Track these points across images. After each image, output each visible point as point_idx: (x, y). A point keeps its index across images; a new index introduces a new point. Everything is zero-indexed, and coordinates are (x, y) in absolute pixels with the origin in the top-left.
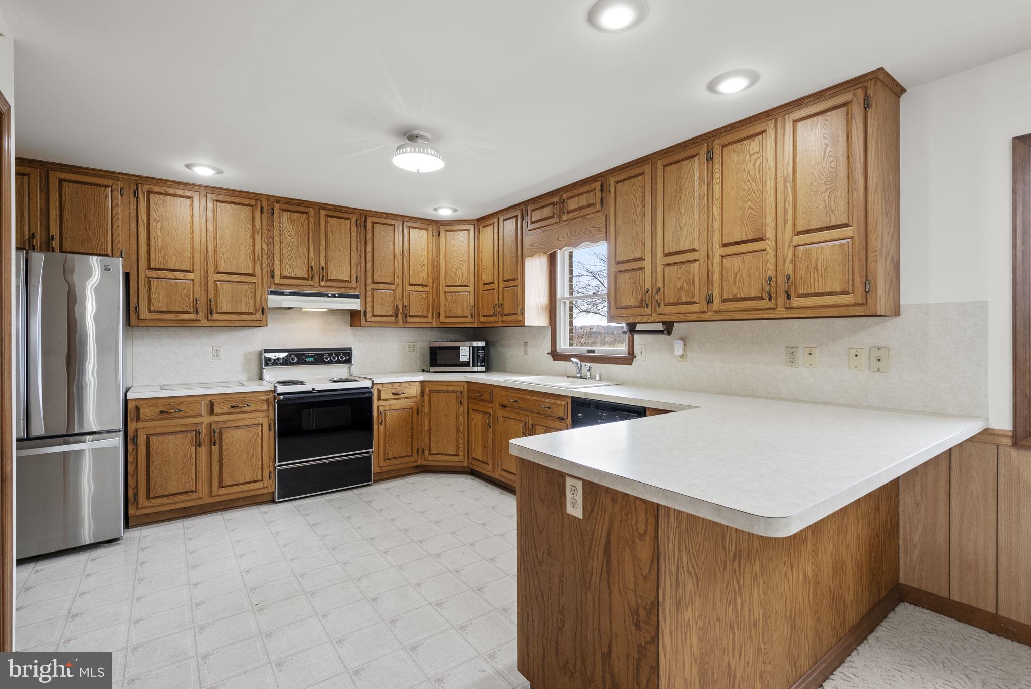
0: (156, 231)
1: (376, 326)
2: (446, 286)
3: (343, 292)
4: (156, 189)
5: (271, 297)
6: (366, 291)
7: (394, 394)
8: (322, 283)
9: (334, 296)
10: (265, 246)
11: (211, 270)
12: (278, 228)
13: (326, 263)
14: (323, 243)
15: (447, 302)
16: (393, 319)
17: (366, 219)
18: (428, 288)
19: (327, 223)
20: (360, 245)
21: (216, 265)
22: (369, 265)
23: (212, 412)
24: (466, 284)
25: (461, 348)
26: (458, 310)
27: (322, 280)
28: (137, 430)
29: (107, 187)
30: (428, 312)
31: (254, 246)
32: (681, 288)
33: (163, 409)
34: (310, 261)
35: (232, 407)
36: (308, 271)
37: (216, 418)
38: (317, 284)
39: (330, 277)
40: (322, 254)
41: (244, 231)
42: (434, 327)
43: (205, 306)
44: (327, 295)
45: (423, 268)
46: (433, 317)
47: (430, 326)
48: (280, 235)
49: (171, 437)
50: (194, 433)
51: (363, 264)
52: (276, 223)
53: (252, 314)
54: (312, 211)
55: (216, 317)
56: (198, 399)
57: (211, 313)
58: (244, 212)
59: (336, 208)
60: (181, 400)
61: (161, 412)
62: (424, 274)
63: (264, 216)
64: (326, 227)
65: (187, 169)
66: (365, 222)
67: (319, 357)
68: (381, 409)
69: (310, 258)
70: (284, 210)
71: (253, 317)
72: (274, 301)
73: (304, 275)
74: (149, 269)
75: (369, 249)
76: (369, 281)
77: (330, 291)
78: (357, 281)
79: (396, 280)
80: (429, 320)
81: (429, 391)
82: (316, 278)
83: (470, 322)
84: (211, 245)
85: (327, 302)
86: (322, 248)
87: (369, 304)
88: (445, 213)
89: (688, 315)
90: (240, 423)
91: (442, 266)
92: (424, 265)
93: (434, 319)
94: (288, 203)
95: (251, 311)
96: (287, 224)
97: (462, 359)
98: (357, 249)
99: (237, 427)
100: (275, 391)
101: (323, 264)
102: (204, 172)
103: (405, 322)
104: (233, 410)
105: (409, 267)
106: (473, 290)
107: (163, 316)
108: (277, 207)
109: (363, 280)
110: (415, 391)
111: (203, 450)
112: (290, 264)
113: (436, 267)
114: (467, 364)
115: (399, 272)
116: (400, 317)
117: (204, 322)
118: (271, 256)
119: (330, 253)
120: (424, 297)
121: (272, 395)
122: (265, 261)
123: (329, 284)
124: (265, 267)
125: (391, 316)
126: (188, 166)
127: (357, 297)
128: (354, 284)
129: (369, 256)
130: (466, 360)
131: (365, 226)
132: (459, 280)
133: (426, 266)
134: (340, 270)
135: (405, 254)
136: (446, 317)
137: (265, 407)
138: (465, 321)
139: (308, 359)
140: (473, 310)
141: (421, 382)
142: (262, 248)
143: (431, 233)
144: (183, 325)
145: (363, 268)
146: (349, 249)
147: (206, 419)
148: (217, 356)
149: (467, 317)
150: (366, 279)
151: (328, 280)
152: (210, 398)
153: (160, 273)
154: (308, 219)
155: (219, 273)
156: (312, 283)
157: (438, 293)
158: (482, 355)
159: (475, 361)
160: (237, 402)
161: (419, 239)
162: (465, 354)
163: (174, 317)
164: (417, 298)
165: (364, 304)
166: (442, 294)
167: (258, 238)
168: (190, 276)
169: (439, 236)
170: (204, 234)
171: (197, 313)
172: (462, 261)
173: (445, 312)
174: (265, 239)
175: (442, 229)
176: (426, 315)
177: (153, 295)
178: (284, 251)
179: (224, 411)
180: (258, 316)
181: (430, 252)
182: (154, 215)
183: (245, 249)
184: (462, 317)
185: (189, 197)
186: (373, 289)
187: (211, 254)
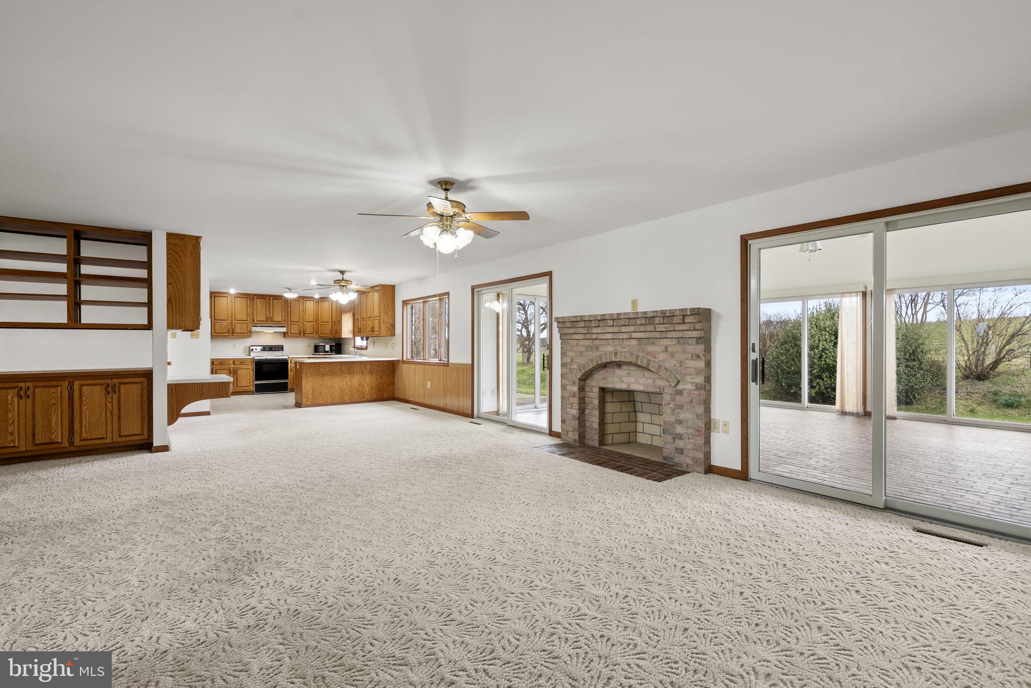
0: (217, 308)
1: (292, 337)
2: (320, 322)
3: (279, 325)
4: (217, 295)
6: (288, 325)
7: (296, 361)
8: (271, 323)
9: (275, 327)
10: (251, 310)
11: (233, 319)
13: (273, 316)
14: (271, 308)
15: (321, 328)
16: (299, 335)
18: (314, 323)
19: (273, 301)
20: (286, 308)
21: (235, 318)
22: (289, 316)
23: (234, 364)
24: (328, 321)
26: (325, 331)
27: (271, 321)
28: (213, 368)
30: (314, 332)
31: (247, 311)
33: (220, 362)
34: (267, 315)
36: (266, 318)
37: (236, 366)
38: (269, 323)
40: (271, 312)
41: (244, 306)
42: (316, 338)
43: (232, 331)
46: (316, 334)
47: (314, 337)
48: (256, 307)
49: (222, 371)
50: (229, 370)
51: (287, 315)
52: (255, 303)
54: (267, 298)
56: (230, 360)
57: (234, 333)
58: (244, 300)
59: (276, 296)
60: (226, 360)
62: (312, 318)
63: (251, 301)
64: (272, 303)
67: (274, 348)
68: (292, 367)
70: (257, 298)
71: (247, 334)
72: (254, 329)
73: (264, 320)
74: (215, 320)
75: (289, 309)
76: (289, 321)
77: (274, 325)
78: (285, 321)
79: (300, 320)
80: (314, 335)
82: (269, 321)
83: (330, 336)
84: (233, 311)
85: (273, 329)
86: (271, 310)
90: (243, 368)
91: (320, 315)
92: (312, 315)
94: (259, 296)
95: (246, 332)
96: (259, 303)
97: (326, 350)
98: (284, 310)
101: (271, 316)
103: (304, 335)
104: (240, 364)
105: (305, 315)
106: (331, 324)
107: (219, 334)
108: (255, 297)
109: (287, 321)
112: (260, 316)
113: (317, 315)
114: (328, 352)
115: (301, 317)
116: (302, 334)
117: (231, 336)
118: (253, 314)
119: (274, 312)
120: (312, 327)
121: (253, 360)
122: (251, 316)
123: (274, 323)
127: (284, 327)
128: (283, 322)
129: (289, 312)
130: (328, 350)
131: (288, 302)
132: (326, 320)
134: (278, 317)
135: (304, 310)
136: (321, 334)
137: (251, 364)
138: (328, 336)
139: (267, 349)
140: (331, 331)
143: (314, 303)
144: (225, 337)
145: (287, 317)
146: (281, 310)
147: (232, 366)
148: (235, 347)
149: (329, 334)
151: (273, 321)
152: (234, 360)
153: (218, 321)
154: (266, 301)
155: (235, 320)
156: (267, 322)
157: (318, 324)
158: (334, 348)
159: (331, 351)
160: (242, 362)
161: (310, 305)
162: (327, 348)
163: (221, 334)
164: (309, 327)
165: (288, 329)
166: (320, 325)
167: (248, 308)
168: (227, 322)
169: (319, 303)
170: (231, 308)
171: (229, 333)
172: (326, 313)
173: (320, 332)
174: (251, 308)
175: (320, 300)
176: (312, 333)
177: (216, 328)
178: (258, 312)
179: (238, 364)
180: (249, 334)
181: (315, 309)
182: (216, 303)
183: (245, 312)
184: (327, 334)
185: (226, 297)
186: (291, 324)
187: (233, 315)
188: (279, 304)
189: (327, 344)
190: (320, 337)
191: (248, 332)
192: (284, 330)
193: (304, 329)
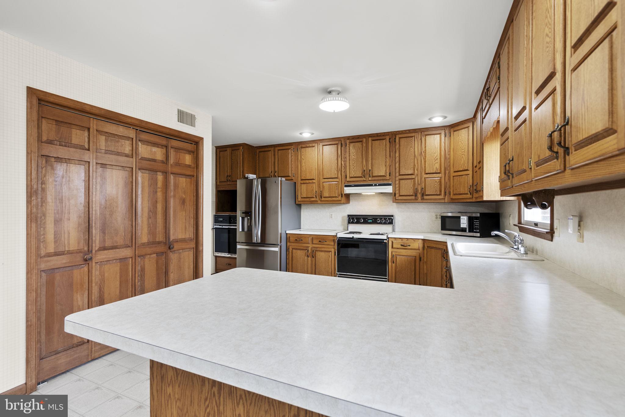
0: (303, 164)
1: (402, 202)
2: (455, 172)
3: (382, 182)
4: (303, 146)
5: (345, 188)
6: (395, 181)
7: (402, 246)
8: (370, 179)
9: (376, 185)
11: (321, 178)
12: (348, 153)
13: (372, 168)
14: (370, 156)
15: (455, 183)
16: (413, 197)
17: (395, 137)
18: (441, 174)
19: (372, 144)
20: (392, 153)
21: (323, 175)
22: (397, 165)
23: (313, 243)
24: (466, 168)
25: (461, 217)
26: (462, 189)
27: (370, 177)
28: (289, 246)
29: (289, 149)
30: (441, 191)
31: (338, 163)
34: (364, 167)
35: (320, 241)
36: (362, 173)
37: (314, 246)
38: (367, 179)
39: (374, 175)
40: (370, 162)
41: (334, 157)
42: (446, 201)
43: (319, 194)
44: (371, 185)
45: (437, 161)
46: (445, 195)
47: (444, 201)
48: (349, 156)
49: (299, 251)
50: (306, 251)
51: (394, 165)
52: (348, 150)
53: (337, 197)
54: (364, 140)
55: (323, 199)
56: (308, 236)
57: (321, 198)
58: (334, 148)
59: (377, 135)
60: (303, 236)
61: (296, 240)
62: (438, 166)
63: (343, 148)
64: (372, 147)
65: (300, 135)
66: (395, 138)
67: (375, 220)
68: (394, 254)
69: (364, 166)
70: (351, 142)
71: (337, 199)
72: (348, 190)
73: (360, 175)
74: (301, 180)
76: (397, 174)
77: (373, 183)
78: (390, 176)
79: (416, 172)
81: (427, 246)
82: (367, 177)
83: (470, 198)
84: (321, 166)
85: (373, 189)
86: (370, 159)
87: (397, 189)
90: (323, 249)
91: (452, 157)
92: (437, 159)
93: (447, 196)
94: (353, 139)
95: (337, 195)
96: (353, 150)
97: (462, 225)
98: (390, 156)
99: (322, 251)
100: (336, 236)
101: (370, 168)
103: (423, 199)
104: (320, 243)
105: (425, 162)
106: (472, 172)
107: (305, 200)
108: (348, 141)
109: (394, 174)
110: (418, 245)
111: (310, 258)
112: (354, 170)
113: (446, 160)
114: (464, 230)
115: (418, 166)
116: (419, 196)
117: (319, 202)
118: (345, 167)
119: (374, 161)
120: (437, 182)
121: (335, 238)
122: (343, 170)
123: (374, 179)
124: (343, 173)
125: (412, 195)
126: (301, 134)
127: (389, 185)
128: (388, 177)
129: (397, 159)
130: (465, 227)
131: (395, 141)
132: (462, 167)
133: (439, 159)
134: (380, 170)
135: (423, 154)
136: (454, 194)
137: (332, 243)
138: (466, 197)
139: (369, 221)
140: (472, 188)
141: (424, 240)
142: (341, 164)
144: (313, 203)
145: (394, 167)
146: (385, 157)
147: (310, 246)
149: (467, 194)
150: (396, 174)
151: (373, 177)
152: (312, 236)
153: (305, 182)
154: (362, 145)
155: (324, 179)
156: (364, 179)
157: (449, 177)
158: (477, 223)
159: (471, 228)
160: (321, 239)
161: (433, 142)
162: (464, 222)
163: (308, 199)
164: (432, 183)
165: (394, 189)
166: (452, 178)
167: (340, 159)
168: (314, 181)
169: (450, 136)
170: (319, 162)
171: (316, 198)
172: (464, 152)
173: (453, 191)
174: (343, 159)
175: (452, 130)
176: (438, 193)
177: (302, 191)
178: (351, 164)
179: (317, 243)
180: (340, 198)
181: (443, 149)
182: (302, 157)
183: (334, 166)
184: (464, 194)
185: (314, 146)
186: (400, 179)
187: (321, 170)
188: (381, 148)
189: (464, 213)
190: (453, 201)
191: (339, 196)
192: (389, 189)
193: (423, 187)
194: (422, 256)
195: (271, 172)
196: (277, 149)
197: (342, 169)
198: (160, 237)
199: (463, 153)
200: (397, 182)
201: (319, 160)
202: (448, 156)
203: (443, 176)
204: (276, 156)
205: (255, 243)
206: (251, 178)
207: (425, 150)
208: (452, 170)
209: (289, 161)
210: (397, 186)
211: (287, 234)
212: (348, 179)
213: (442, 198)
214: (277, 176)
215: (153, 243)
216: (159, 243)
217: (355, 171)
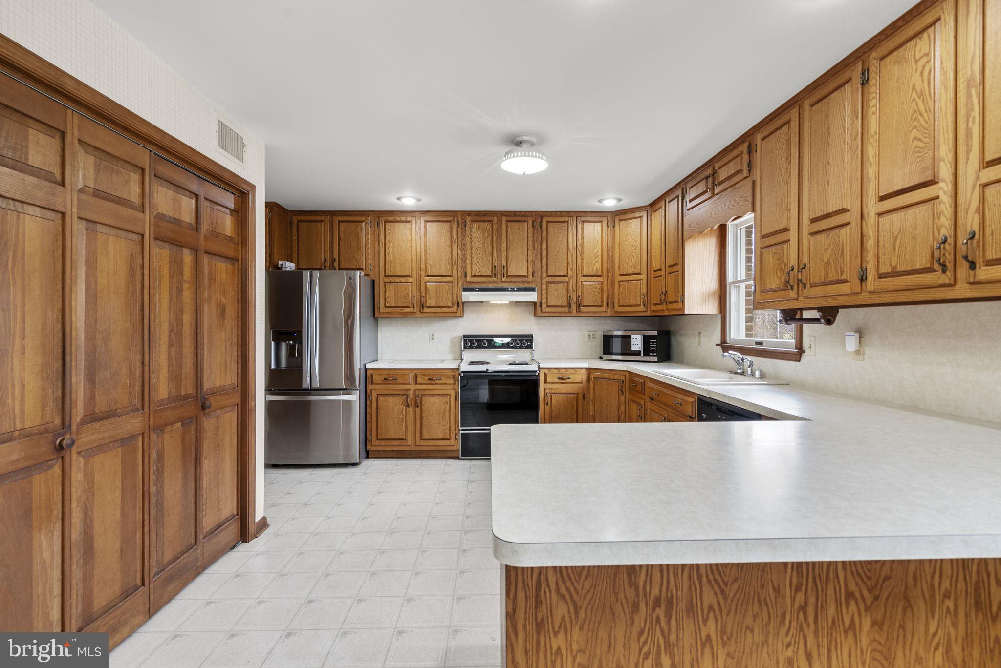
0: (389, 250)
1: (551, 315)
2: (620, 275)
3: (522, 286)
4: (390, 219)
5: (464, 293)
6: (542, 284)
7: (559, 378)
8: (504, 280)
9: (513, 290)
10: (460, 252)
11: (423, 274)
12: (470, 237)
13: (507, 263)
14: (504, 245)
15: (621, 291)
16: (566, 309)
17: (542, 219)
18: (602, 278)
19: (507, 227)
20: (536, 244)
21: (426, 271)
22: (544, 261)
23: (416, 383)
24: (638, 272)
25: (633, 337)
26: (631, 298)
27: (504, 277)
28: (371, 390)
29: (362, 222)
30: (602, 301)
31: (451, 253)
32: (828, 262)
33: (386, 377)
34: (494, 261)
35: (429, 379)
36: (492, 270)
37: (419, 387)
38: (499, 281)
39: (510, 274)
40: (504, 255)
41: (445, 242)
42: (608, 315)
43: (419, 302)
44: (506, 290)
45: (597, 260)
46: (608, 306)
47: (605, 315)
48: (471, 242)
49: (391, 398)
50: (405, 397)
51: (539, 261)
52: (468, 233)
53: (450, 307)
54: (495, 219)
55: (426, 310)
56: (408, 371)
57: (423, 307)
58: (445, 227)
59: (515, 214)
60: (397, 371)
61: (385, 379)
62: (598, 266)
63: (459, 229)
64: (507, 231)
66: (541, 222)
68: (547, 391)
69: (494, 259)
70: (474, 221)
71: (451, 310)
72: (468, 296)
73: (489, 273)
74: (386, 276)
75: (544, 246)
76: (544, 275)
77: (509, 286)
78: (533, 276)
79: (570, 272)
80: (603, 309)
81: (594, 378)
82: (499, 276)
83: (643, 311)
84: (423, 255)
85: (508, 295)
86: (504, 249)
87: (544, 296)
88: (610, 203)
89: (838, 298)
90: (435, 392)
91: (617, 255)
92: (598, 256)
93: (610, 308)
94: (477, 215)
95: (449, 305)
96: (476, 233)
97: (633, 347)
98: (534, 247)
99: (433, 395)
100: (458, 369)
101: (504, 263)
102: (409, 202)
103: (579, 311)
104: (429, 382)
105: (582, 259)
106: (646, 277)
107: (393, 310)
108: (469, 219)
109: (539, 274)
110: (581, 377)
111: (410, 409)
112: (478, 265)
113: (610, 258)
114: (637, 353)
115: (572, 265)
116: (574, 307)
117: (420, 314)
118: (464, 260)
119: (510, 253)
120: (598, 288)
121: (457, 372)
122: (460, 265)
123: (509, 279)
124: (459, 269)
125: (565, 306)
126: (398, 199)
127: (533, 290)
128: (530, 278)
129: (544, 253)
130: (638, 349)
131: (541, 226)
132: (633, 270)
133: (600, 257)
134: (519, 267)
135: (579, 247)
136: (620, 306)
137: (452, 382)
138: (638, 310)
139: (497, 344)
140: (646, 298)
141: (588, 369)
142: (458, 254)
143: (605, 225)
144: (405, 316)
145: (539, 264)
146: (526, 248)
147: (412, 387)
148: (433, 339)
149: (639, 305)
150: (542, 274)
151: (508, 276)
152: (415, 371)
153: (392, 279)
154: (492, 226)
155: (427, 276)
156: (495, 279)
157: (613, 282)
158: (653, 344)
159: (647, 351)
160: (433, 376)
161: (593, 232)
162: (637, 343)
163: (398, 310)
164: (590, 289)
165: (541, 296)
166: (616, 283)
167: (454, 247)
168: (410, 279)
169: (614, 226)
170: (418, 248)
171: (414, 307)
172: (635, 249)
173: (619, 301)
174: (460, 246)
175: (617, 219)
176: (599, 304)
177: (387, 295)
178: (474, 255)
179: (424, 382)
180: (455, 308)
181: (605, 243)
182: (387, 236)
183: (446, 256)
184: (635, 305)
185: (409, 222)
186: (548, 282)
187: (423, 262)
188: (520, 233)
189: (637, 330)
190: (619, 315)
191: (453, 304)
192: (532, 297)
193: (580, 295)
194: (586, 392)
195: (325, 260)
196: (336, 219)
197: (459, 262)
198: (188, 388)
199: (634, 251)
200: (544, 286)
201: (418, 244)
202: (611, 254)
203: (605, 280)
204: (336, 233)
205: (307, 389)
206: (288, 269)
207: (583, 243)
208: (617, 273)
209: (361, 243)
210: (544, 292)
211: (366, 370)
212: (469, 279)
213: (604, 310)
214: (337, 268)
215: (178, 399)
216: (186, 397)
217: (480, 266)
